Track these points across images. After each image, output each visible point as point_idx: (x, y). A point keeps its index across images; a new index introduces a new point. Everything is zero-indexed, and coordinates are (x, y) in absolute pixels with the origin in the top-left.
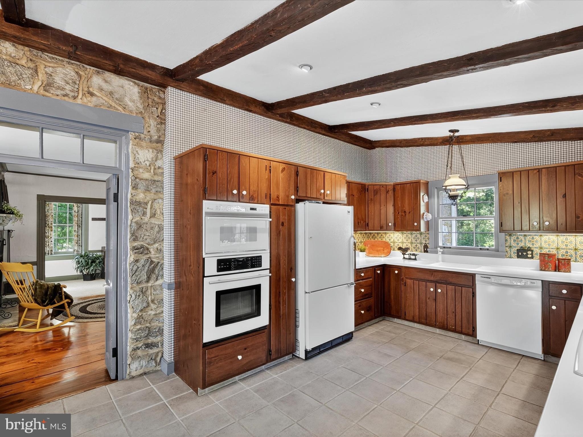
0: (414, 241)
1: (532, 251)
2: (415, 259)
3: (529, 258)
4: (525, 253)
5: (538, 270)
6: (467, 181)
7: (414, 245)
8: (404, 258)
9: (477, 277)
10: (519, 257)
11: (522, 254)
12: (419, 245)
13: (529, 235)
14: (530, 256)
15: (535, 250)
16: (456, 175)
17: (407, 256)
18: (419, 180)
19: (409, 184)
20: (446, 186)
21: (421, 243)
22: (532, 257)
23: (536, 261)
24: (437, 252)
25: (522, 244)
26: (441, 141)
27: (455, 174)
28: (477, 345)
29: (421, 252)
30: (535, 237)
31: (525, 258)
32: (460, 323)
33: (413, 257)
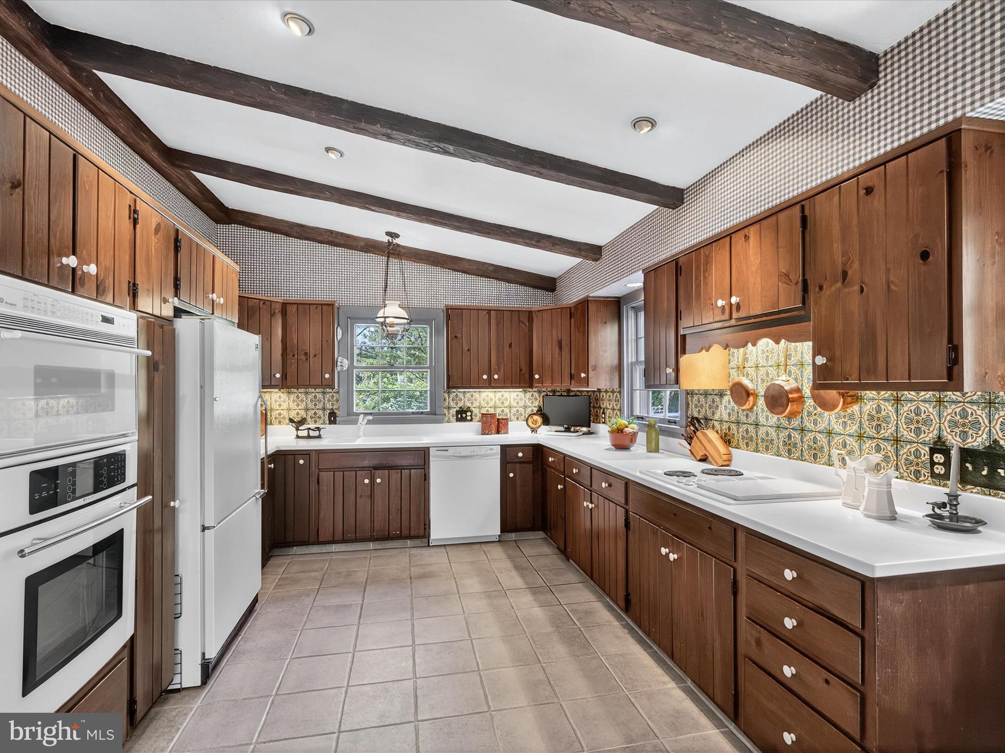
0: (310, 406)
1: (472, 412)
2: (319, 437)
3: (468, 420)
4: (464, 415)
5: (478, 435)
6: (409, 313)
7: (311, 413)
8: (298, 437)
9: (432, 452)
10: (458, 420)
11: (462, 416)
12: (320, 413)
13: (469, 392)
14: (469, 418)
15: (474, 409)
16: (397, 302)
17: (301, 433)
18: (332, 301)
19: (315, 306)
20: (385, 318)
21: (324, 409)
22: (471, 420)
23: (476, 425)
24: (355, 422)
25: (461, 404)
26: (363, 244)
27: (395, 300)
28: (428, 548)
29: (324, 423)
30: (474, 394)
31: (464, 421)
32: (407, 524)
33: (316, 433)
